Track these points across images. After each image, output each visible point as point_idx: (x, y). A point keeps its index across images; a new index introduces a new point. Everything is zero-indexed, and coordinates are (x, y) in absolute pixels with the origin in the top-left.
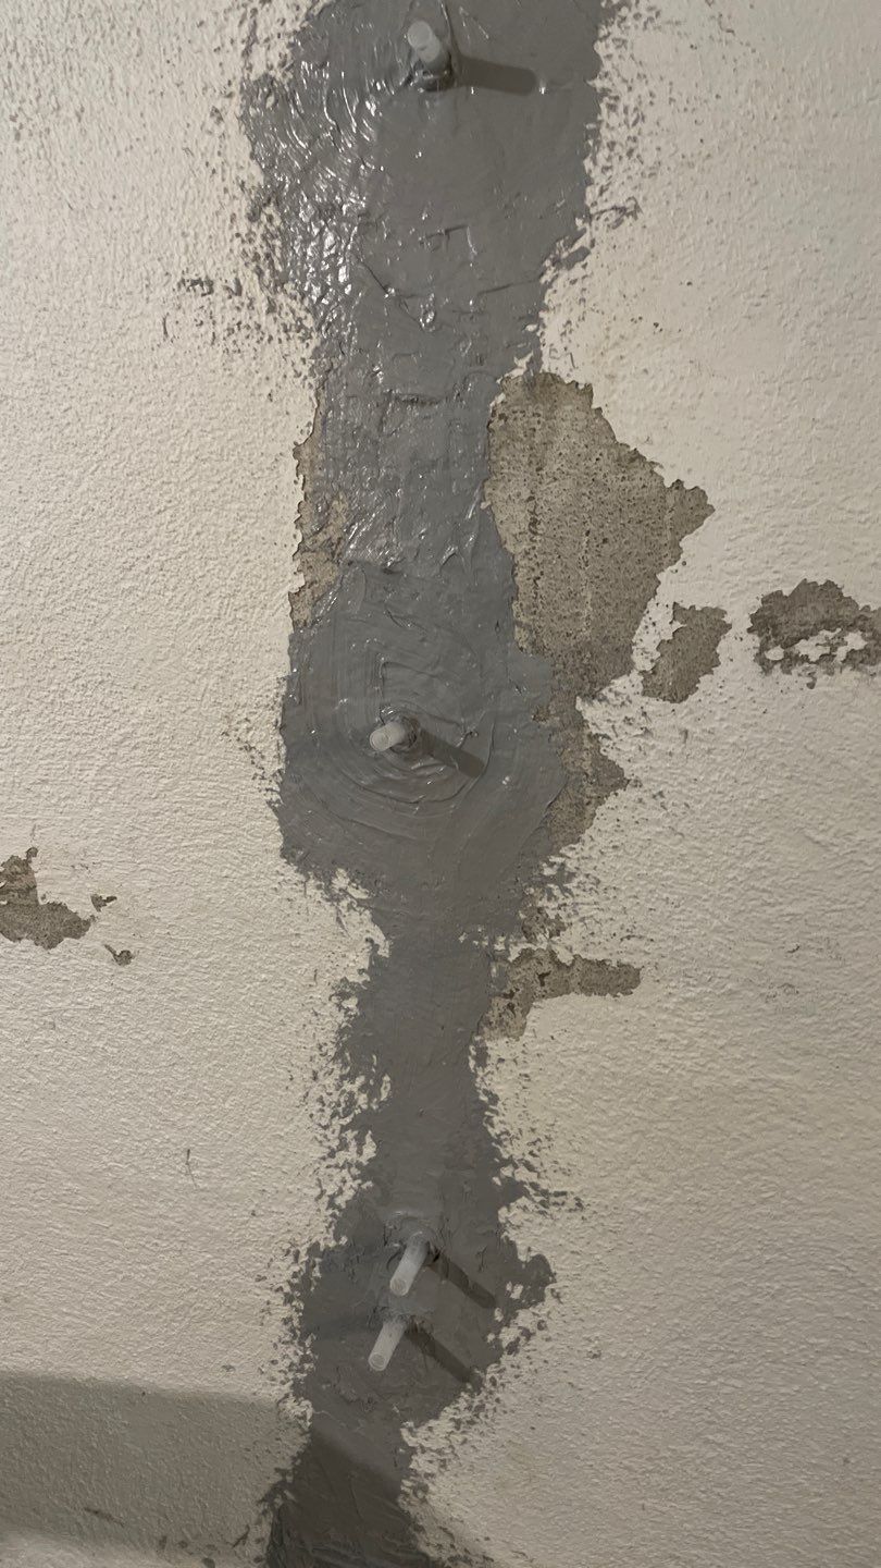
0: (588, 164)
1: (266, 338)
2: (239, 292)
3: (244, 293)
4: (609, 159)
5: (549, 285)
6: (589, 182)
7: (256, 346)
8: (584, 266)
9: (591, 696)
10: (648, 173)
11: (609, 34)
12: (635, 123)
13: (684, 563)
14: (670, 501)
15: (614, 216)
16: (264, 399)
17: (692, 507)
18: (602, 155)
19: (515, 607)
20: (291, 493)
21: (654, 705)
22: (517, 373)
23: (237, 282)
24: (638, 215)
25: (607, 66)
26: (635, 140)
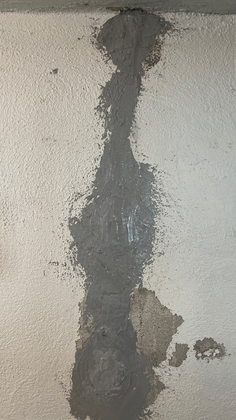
0: (152, 243)
1: (72, 277)
2: (66, 265)
3: (67, 266)
4: (157, 242)
5: (144, 268)
6: (153, 247)
7: (70, 279)
8: (152, 265)
9: (156, 366)
10: (166, 246)
11: (157, 217)
12: (163, 236)
13: (178, 333)
14: (174, 319)
15: (159, 254)
16: (71, 291)
17: (179, 320)
18: (156, 241)
19: (137, 343)
20: (77, 315)
21: (172, 368)
22: (137, 287)
23: (65, 263)
24: (164, 254)
25: (156, 223)
26: (163, 239)
